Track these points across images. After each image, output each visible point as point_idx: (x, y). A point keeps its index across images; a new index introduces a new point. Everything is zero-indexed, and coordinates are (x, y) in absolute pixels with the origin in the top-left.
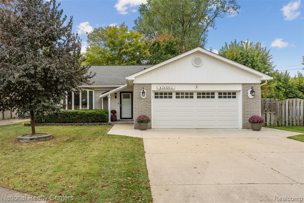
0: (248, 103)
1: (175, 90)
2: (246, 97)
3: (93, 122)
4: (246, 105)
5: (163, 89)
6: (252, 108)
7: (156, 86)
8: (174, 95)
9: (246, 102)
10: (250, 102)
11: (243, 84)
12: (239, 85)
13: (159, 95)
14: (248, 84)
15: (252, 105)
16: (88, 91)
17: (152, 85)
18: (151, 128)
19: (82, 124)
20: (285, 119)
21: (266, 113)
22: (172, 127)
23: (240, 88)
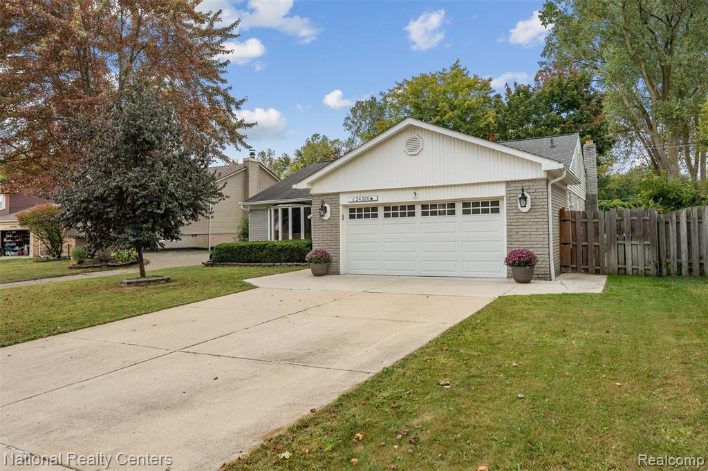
0: (518, 224)
1: (377, 202)
2: (515, 211)
3: (288, 261)
4: (513, 227)
5: (357, 201)
6: (527, 233)
7: (347, 196)
8: (381, 212)
9: (515, 221)
10: (523, 220)
11: (507, 183)
12: (499, 185)
13: (357, 212)
14: (518, 181)
15: (527, 227)
16: (302, 208)
17: (341, 196)
18: (338, 273)
19: (271, 264)
20: (679, 257)
21: (624, 244)
22: (377, 272)
23: (500, 191)
